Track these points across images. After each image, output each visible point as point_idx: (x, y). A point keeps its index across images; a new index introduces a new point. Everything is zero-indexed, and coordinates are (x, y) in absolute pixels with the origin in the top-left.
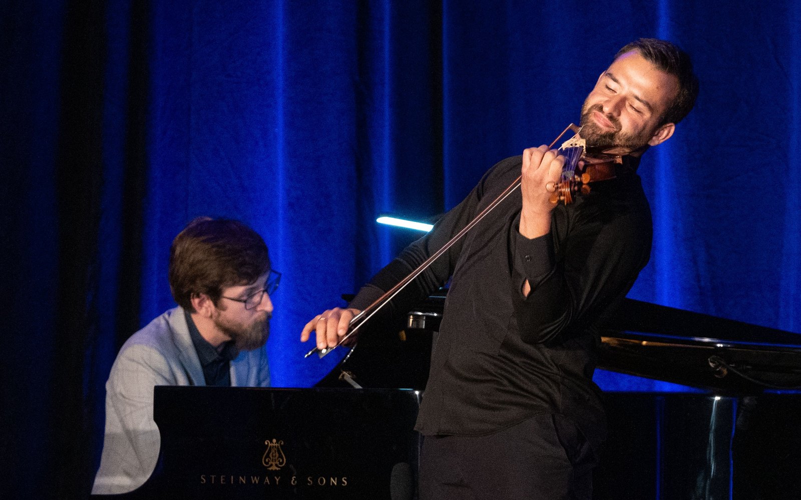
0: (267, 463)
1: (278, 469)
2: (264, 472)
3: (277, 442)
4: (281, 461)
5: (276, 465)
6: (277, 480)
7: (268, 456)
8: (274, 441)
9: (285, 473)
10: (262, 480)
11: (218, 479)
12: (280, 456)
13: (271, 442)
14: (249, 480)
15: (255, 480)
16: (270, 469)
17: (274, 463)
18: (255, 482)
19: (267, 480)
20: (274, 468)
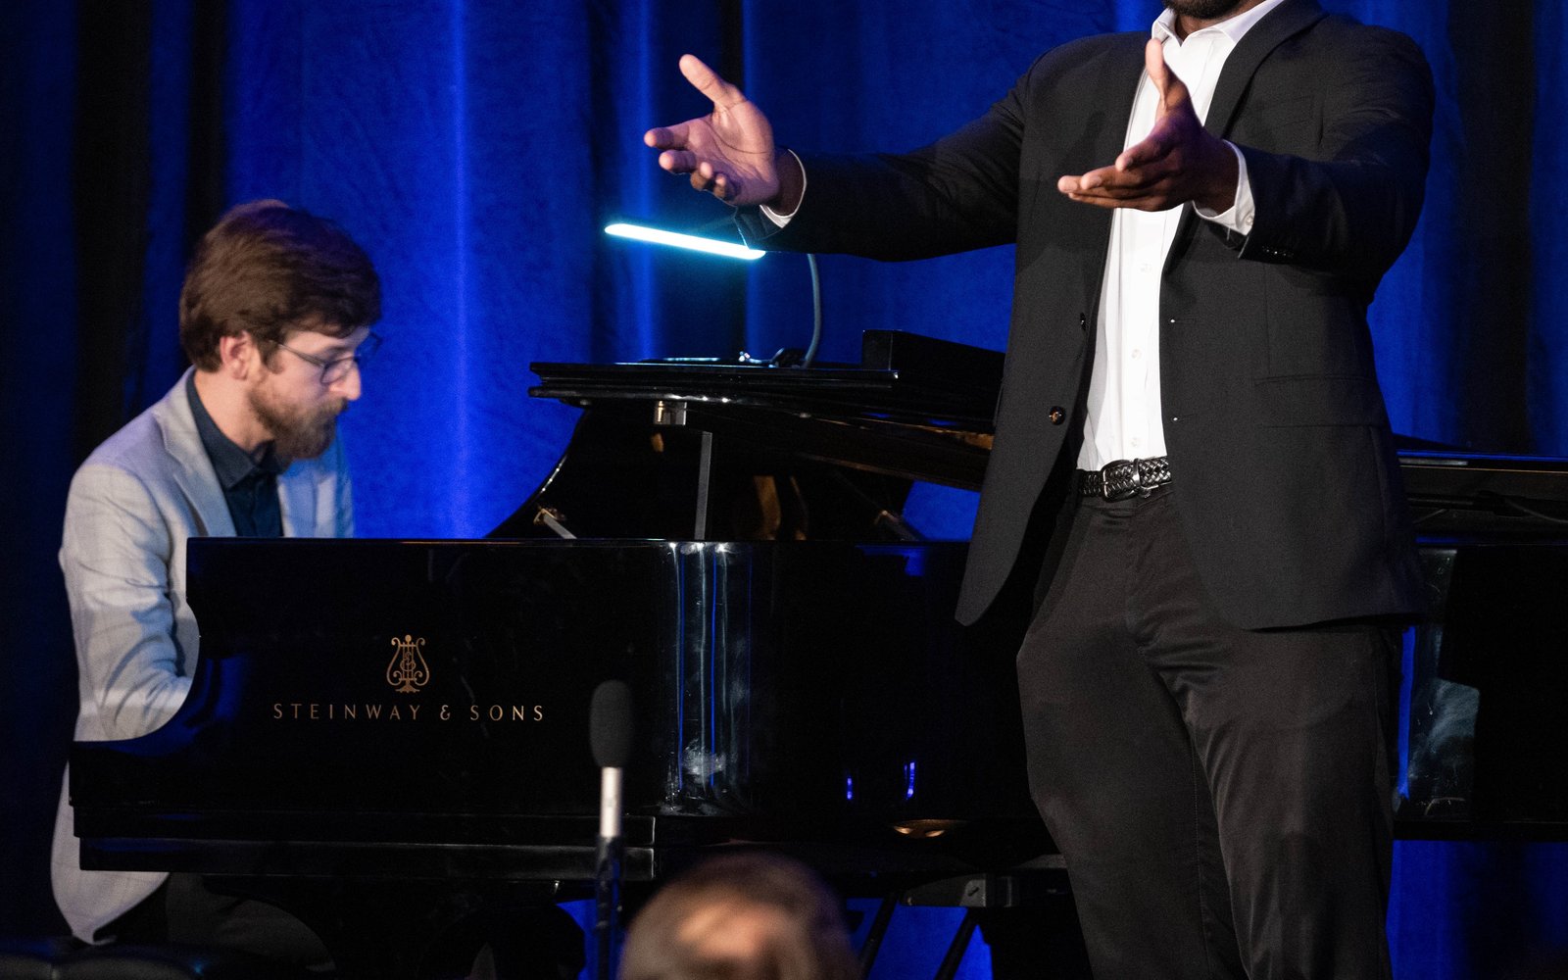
0: (395, 680)
1: (415, 690)
2: (389, 696)
3: (413, 640)
4: (421, 675)
5: (412, 683)
6: (414, 712)
7: (396, 667)
8: (408, 638)
9: (428, 697)
10: (386, 712)
11: (304, 711)
12: (420, 667)
13: (403, 640)
14: (361, 712)
15: (374, 712)
16: (401, 690)
17: (408, 680)
18: (374, 715)
19: (396, 713)
20: (408, 689)
